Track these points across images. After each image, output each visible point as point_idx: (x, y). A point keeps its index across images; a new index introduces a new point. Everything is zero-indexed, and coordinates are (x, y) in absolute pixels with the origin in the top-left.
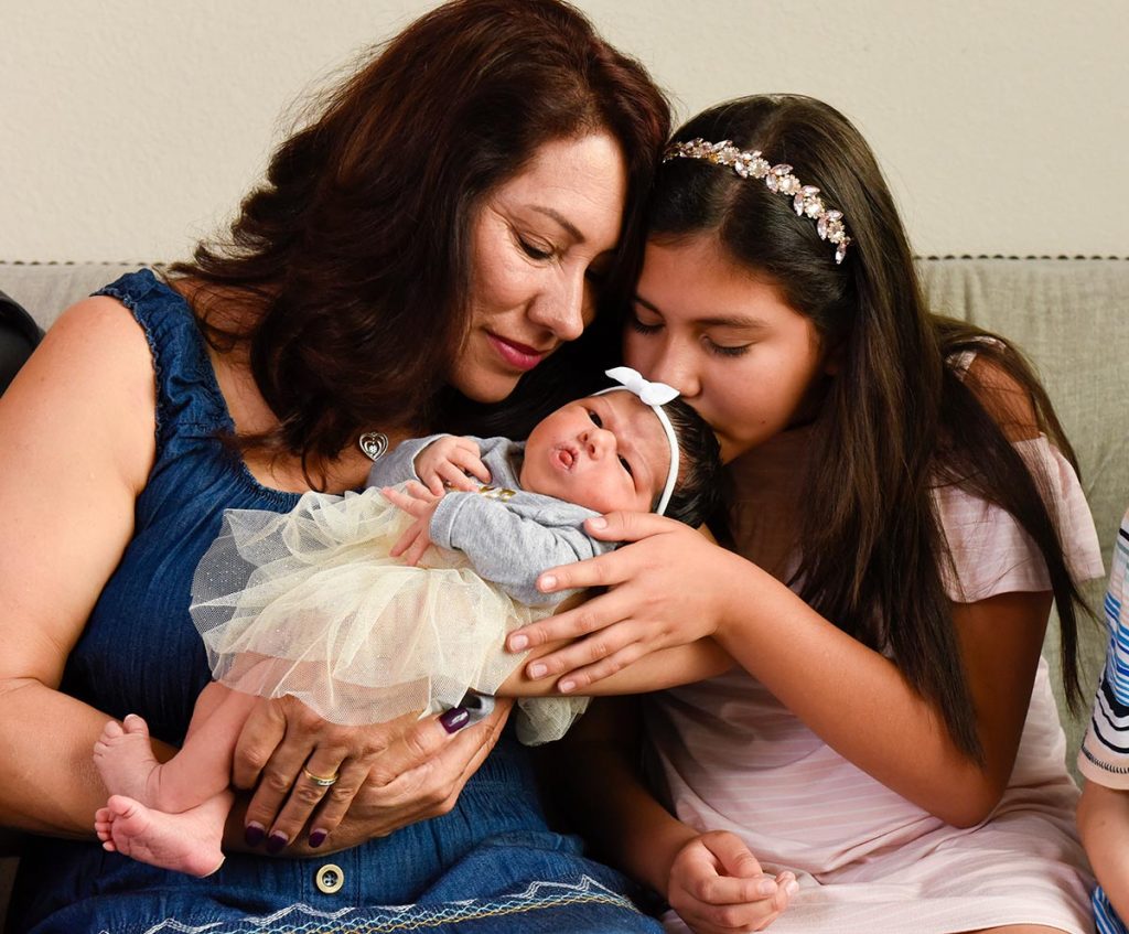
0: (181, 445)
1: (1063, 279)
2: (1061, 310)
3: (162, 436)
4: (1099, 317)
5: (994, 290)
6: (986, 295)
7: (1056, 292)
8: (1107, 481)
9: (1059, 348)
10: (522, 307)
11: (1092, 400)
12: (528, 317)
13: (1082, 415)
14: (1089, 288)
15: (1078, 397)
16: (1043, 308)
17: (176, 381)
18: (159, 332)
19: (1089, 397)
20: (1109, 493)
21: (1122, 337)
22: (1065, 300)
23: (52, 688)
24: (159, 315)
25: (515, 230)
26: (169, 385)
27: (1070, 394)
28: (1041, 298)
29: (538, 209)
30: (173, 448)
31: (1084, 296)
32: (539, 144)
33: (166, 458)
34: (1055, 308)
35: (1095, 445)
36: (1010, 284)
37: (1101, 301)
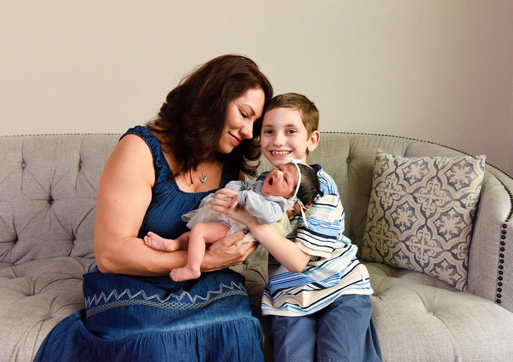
0: (161, 178)
1: (327, 137)
3: (157, 176)
4: (334, 145)
7: (325, 140)
10: (239, 129)
12: (240, 133)
14: (332, 139)
17: (159, 161)
18: (153, 148)
22: (327, 142)
23: (136, 237)
24: (152, 142)
25: (240, 110)
26: (157, 163)
29: (246, 105)
30: (159, 180)
31: (331, 141)
32: (247, 89)
33: (157, 182)
35: (333, 173)
37: (335, 142)
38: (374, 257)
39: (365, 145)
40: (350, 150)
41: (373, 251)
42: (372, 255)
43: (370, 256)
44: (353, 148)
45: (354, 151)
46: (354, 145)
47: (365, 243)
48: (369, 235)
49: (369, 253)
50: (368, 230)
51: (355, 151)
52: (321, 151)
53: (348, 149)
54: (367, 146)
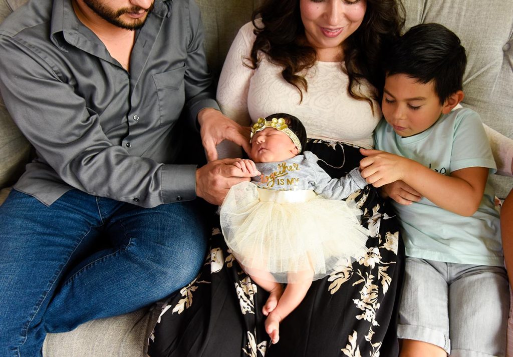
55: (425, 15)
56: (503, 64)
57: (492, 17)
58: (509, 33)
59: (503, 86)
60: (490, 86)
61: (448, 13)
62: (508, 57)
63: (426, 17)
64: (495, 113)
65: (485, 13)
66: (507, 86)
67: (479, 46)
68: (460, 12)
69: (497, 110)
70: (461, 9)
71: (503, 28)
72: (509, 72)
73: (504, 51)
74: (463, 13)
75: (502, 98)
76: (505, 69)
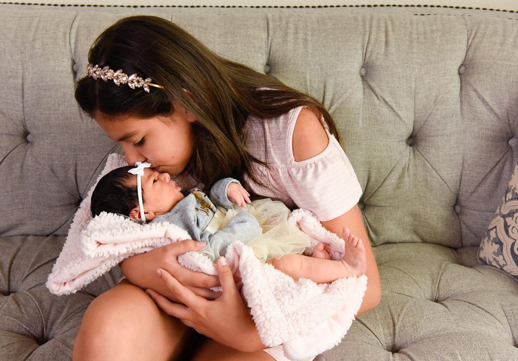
2: (423, 37)
4: (438, 41)
5: (397, 28)
6: (393, 30)
8: (437, 110)
9: (422, 54)
11: (433, 77)
13: (429, 83)
15: (428, 75)
16: (416, 37)
19: (433, 75)
20: (438, 115)
21: (447, 50)
22: (425, 33)
27: (425, 74)
28: (415, 32)
31: (432, 31)
34: (420, 37)
35: (433, 95)
36: (403, 26)
37: (439, 34)
38: (502, 262)
39: (499, 41)
40: (468, 51)
41: (504, 252)
42: (500, 259)
43: (495, 259)
44: (473, 46)
45: (475, 52)
46: (476, 40)
47: (493, 234)
48: (506, 223)
49: (494, 253)
50: (505, 212)
51: (478, 54)
52: (413, 53)
53: (465, 47)
54: (502, 44)
55: (270, 42)
56: (364, 89)
57: (340, 39)
58: (362, 55)
59: (371, 112)
60: (356, 112)
61: (294, 38)
62: (367, 82)
63: (271, 43)
64: (369, 144)
65: (332, 37)
66: (374, 111)
67: (335, 70)
68: (306, 38)
69: (371, 140)
70: (306, 34)
71: (355, 50)
72: (372, 96)
73: (362, 77)
74: (309, 38)
75: (373, 124)
76: (368, 94)
